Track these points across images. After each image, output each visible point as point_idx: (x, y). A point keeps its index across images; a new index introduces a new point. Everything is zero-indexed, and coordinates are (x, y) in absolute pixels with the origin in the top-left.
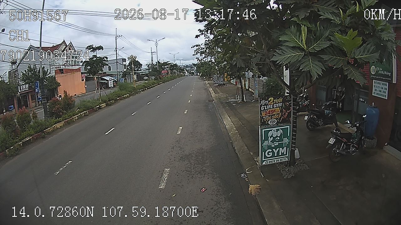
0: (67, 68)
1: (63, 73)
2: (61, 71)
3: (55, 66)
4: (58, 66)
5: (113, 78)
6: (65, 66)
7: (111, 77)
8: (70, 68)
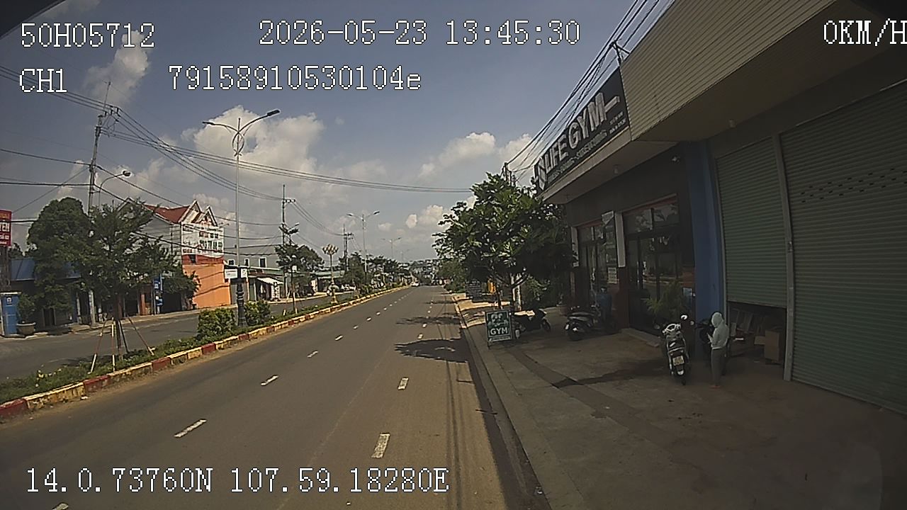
0: (202, 253)
1: (194, 262)
2: (193, 259)
3: (183, 248)
4: (187, 248)
5: (279, 283)
6: (198, 249)
7: (275, 281)
8: (207, 254)
